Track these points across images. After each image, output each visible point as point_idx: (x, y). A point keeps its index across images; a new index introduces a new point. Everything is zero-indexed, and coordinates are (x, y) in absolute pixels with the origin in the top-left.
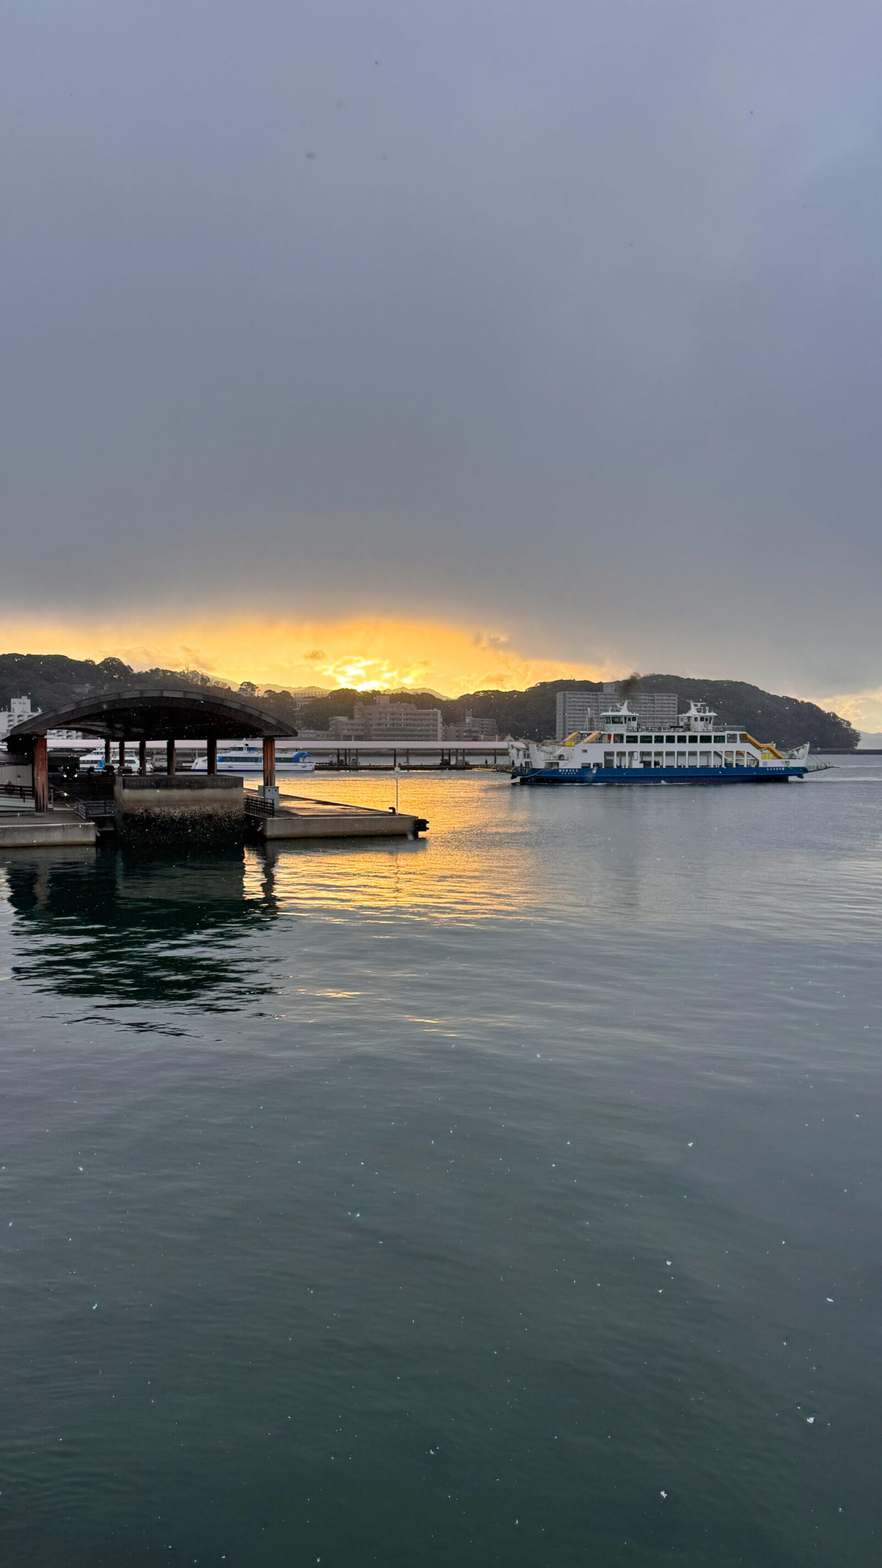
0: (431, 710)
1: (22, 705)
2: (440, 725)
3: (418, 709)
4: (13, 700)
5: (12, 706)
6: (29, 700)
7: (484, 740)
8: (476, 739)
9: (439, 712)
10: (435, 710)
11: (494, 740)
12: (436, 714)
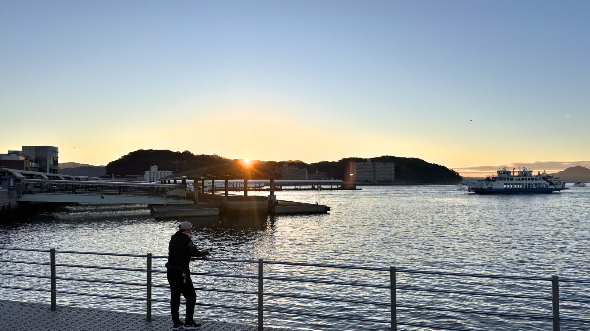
0: (303, 169)
1: (154, 168)
2: (307, 174)
3: (299, 168)
4: (151, 166)
5: (151, 168)
6: (157, 167)
7: (323, 179)
8: (320, 179)
9: (307, 169)
10: (305, 169)
11: (327, 179)
12: (306, 170)
